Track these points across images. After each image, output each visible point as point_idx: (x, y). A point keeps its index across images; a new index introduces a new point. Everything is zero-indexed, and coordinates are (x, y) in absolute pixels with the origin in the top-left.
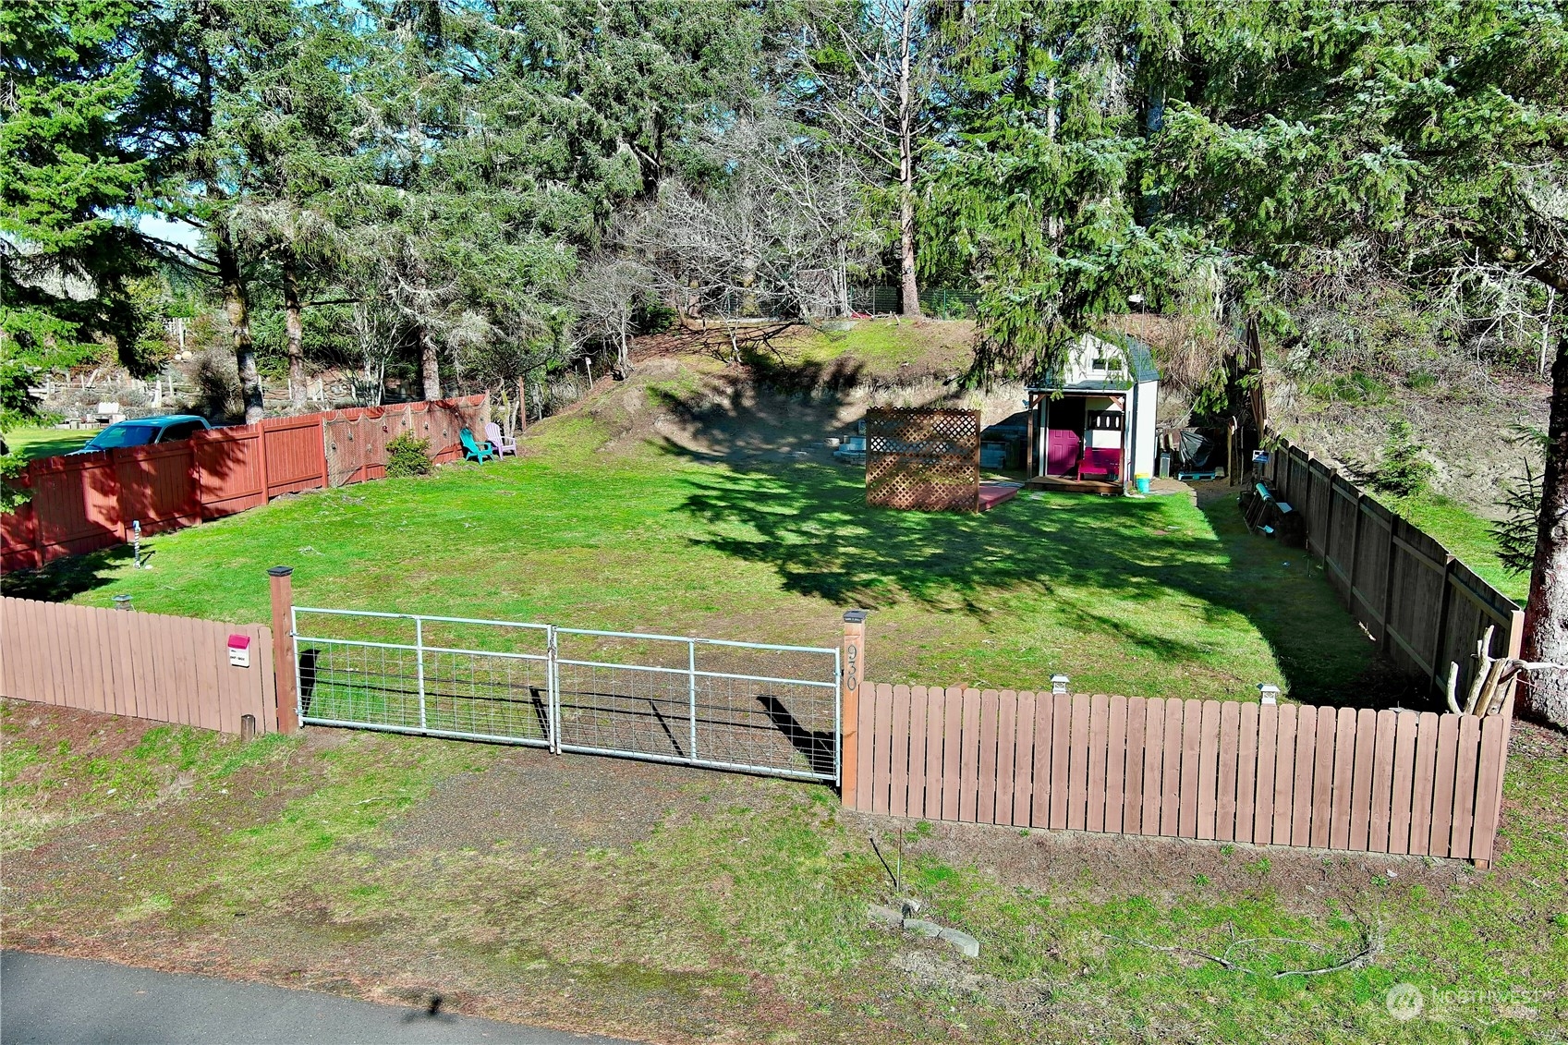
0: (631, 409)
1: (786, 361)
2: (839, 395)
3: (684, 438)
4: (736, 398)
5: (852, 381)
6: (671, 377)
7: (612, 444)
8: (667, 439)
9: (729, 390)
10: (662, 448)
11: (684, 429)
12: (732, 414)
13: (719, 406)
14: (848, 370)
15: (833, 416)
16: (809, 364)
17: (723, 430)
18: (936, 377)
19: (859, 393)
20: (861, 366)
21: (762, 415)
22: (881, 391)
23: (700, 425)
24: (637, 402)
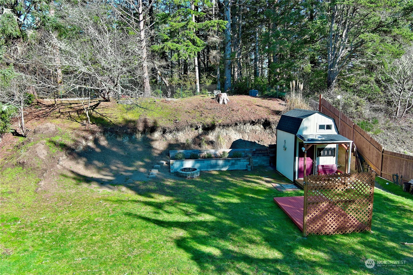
0: (42, 157)
1: (112, 121)
2: (148, 136)
3: (80, 169)
4: (96, 141)
5: (153, 129)
6: (55, 133)
7: (42, 183)
8: (73, 172)
9: (91, 137)
10: (74, 179)
11: (78, 163)
12: (98, 150)
13: (89, 147)
14: (150, 124)
15: (151, 147)
16: (128, 122)
17: (99, 160)
18: (191, 126)
19: (157, 135)
20: (155, 123)
21: (114, 149)
22: (168, 134)
23: (84, 159)
24: (45, 152)
